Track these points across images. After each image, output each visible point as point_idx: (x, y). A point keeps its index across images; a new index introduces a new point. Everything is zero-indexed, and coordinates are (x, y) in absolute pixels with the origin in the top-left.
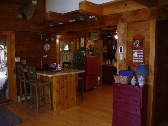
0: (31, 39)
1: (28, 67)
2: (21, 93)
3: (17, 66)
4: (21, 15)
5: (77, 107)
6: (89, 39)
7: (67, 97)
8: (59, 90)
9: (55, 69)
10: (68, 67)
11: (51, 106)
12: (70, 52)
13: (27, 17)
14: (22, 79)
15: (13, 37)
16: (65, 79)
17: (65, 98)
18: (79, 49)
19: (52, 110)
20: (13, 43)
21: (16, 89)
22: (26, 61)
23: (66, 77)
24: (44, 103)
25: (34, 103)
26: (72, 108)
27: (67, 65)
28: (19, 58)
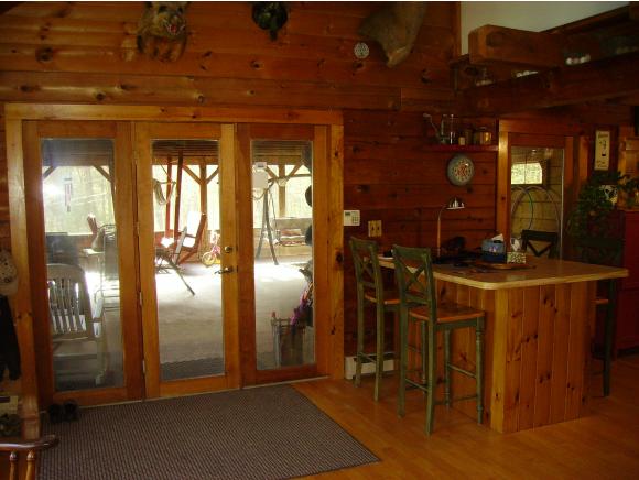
0: (401, 137)
1: (397, 247)
2: (361, 347)
3: (350, 242)
4: (367, 47)
5: (583, 421)
6: (632, 135)
7: (549, 377)
8: (519, 348)
9: (502, 258)
10: (547, 252)
11: (482, 405)
12: (550, 192)
13: (388, 55)
14: (370, 291)
15: (337, 131)
16: (545, 302)
17: (541, 381)
18: (588, 180)
19: (482, 423)
20: (336, 154)
21: (342, 328)
22: (380, 223)
23: (549, 293)
24: (451, 392)
25: (414, 387)
26: (563, 424)
27: (539, 245)
28: (358, 211)
